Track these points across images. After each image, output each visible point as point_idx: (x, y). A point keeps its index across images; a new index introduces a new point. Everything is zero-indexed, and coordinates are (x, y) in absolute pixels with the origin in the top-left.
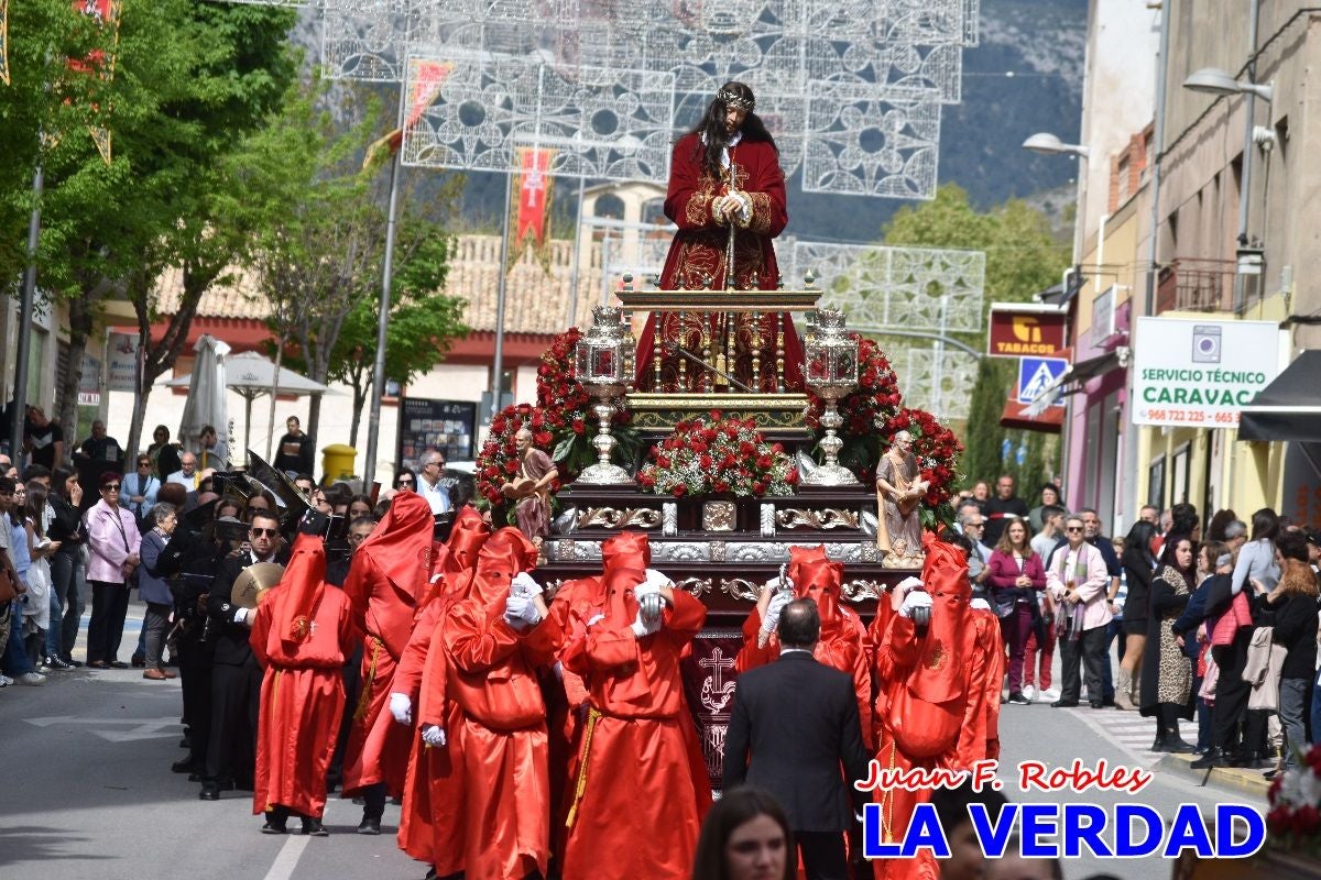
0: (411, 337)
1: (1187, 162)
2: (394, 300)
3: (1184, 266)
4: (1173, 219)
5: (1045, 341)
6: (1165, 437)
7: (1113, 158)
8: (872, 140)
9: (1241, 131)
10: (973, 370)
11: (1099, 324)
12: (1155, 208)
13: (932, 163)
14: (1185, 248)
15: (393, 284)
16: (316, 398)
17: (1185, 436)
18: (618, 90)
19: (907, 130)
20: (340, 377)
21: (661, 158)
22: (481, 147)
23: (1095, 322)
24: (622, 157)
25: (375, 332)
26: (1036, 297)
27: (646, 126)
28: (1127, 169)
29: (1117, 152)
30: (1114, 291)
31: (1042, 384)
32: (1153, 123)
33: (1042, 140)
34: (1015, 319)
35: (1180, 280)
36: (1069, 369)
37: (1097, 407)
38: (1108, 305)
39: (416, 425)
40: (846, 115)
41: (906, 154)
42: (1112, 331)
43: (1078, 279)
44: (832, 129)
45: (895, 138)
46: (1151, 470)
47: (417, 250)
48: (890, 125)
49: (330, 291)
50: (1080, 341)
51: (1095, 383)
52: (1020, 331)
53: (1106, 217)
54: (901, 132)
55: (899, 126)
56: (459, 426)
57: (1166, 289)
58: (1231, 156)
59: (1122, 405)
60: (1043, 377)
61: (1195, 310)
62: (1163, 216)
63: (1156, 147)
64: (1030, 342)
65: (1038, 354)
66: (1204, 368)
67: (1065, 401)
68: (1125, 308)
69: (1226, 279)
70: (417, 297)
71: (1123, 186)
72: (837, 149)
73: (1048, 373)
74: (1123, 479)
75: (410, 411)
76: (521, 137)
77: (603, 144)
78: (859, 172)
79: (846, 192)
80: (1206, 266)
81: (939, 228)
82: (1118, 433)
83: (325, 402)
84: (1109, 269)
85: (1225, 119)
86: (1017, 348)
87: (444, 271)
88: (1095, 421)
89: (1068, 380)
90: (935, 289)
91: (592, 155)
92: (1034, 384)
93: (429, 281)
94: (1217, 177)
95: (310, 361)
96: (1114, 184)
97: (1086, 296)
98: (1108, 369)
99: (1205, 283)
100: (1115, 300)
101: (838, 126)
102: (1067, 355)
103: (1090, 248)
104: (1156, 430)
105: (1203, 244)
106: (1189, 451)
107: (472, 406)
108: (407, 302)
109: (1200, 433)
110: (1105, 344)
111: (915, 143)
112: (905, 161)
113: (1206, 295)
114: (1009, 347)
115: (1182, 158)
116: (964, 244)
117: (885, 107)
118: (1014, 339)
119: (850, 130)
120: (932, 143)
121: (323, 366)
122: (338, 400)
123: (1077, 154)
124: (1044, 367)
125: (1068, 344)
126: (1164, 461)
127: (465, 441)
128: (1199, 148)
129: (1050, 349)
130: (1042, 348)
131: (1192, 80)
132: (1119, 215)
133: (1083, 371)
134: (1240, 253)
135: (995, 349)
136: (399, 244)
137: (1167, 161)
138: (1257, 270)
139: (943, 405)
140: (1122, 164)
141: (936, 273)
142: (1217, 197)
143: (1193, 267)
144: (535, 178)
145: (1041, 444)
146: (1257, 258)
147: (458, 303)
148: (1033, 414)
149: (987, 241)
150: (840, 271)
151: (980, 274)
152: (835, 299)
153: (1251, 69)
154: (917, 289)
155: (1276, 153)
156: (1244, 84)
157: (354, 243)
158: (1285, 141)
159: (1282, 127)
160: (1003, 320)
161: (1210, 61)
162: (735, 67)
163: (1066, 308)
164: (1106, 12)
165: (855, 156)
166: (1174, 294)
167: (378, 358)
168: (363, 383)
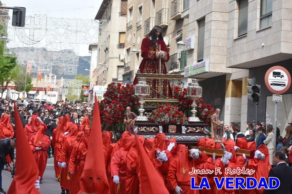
0: (28, 88)
2: (26, 84)
3: (98, 81)
4: (98, 77)
8: (71, 70)
9: (104, 69)
10: (80, 92)
11: (91, 86)
13: (76, 72)
14: (99, 80)
15: (26, 83)
16: (19, 94)
18: (47, 65)
19: (74, 69)
20: (22, 92)
22: (34, 70)
25: (24, 87)
26: (86, 84)
27: (50, 68)
29: (93, 71)
32: (96, 68)
33: (86, 70)
35: (98, 83)
36: (89, 91)
37: (91, 94)
39: (29, 96)
40: (68, 67)
41: (74, 71)
42: (93, 87)
47: (29, 80)
49: (20, 84)
50: (90, 88)
51: (91, 92)
52: (84, 87)
55: (73, 68)
56: (33, 96)
57: (97, 83)
58: (103, 71)
59: (93, 94)
61: (99, 85)
62: (97, 77)
63: (96, 70)
66: (100, 91)
67: (89, 94)
69: (102, 83)
70: (29, 84)
72: (67, 70)
75: (28, 94)
76: (38, 69)
77: (46, 70)
78: (69, 73)
80: (101, 81)
81: (79, 78)
83: (20, 94)
84: (92, 82)
85: (103, 68)
87: (31, 82)
88: (91, 96)
89: (89, 92)
90: (77, 83)
91: (44, 71)
92: (86, 92)
93: (30, 83)
94: (102, 73)
95: (18, 90)
96: (93, 74)
97: (90, 84)
98: (92, 91)
99: (100, 83)
100: (93, 85)
101: (67, 68)
103: (91, 80)
105: (100, 79)
106: (99, 98)
107: (34, 94)
108: (28, 85)
115: (99, 71)
116: (81, 79)
117: (72, 67)
118: (84, 88)
119: (69, 69)
120: (76, 70)
121: (20, 91)
122: (21, 94)
124: (87, 91)
127: (33, 98)
130: (87, 89)
131: (99, 64)
132: (93, 76)
133: (90, 91)
134: (103, 80)
135: (82, 89)
136: (27, 79)
137: (97, 72)
138: (105, 82)
139: (79, 94)
140: (94, 72)
141: (78, 82)
142: (102, 75)
143: (99, 81)
144: (40, 73)
145: (87, 98)
146: (105, 81)
147: (33, 85)
148: (86, 95)
149: (83, 79)
150: (69, 82)
151: (82, 82)
152: (68, 84)
153: (105, 63)
154: (76, 84)
155: (107, 71)
156: (104, 64)
157: (23, 79)
158: (108, 70)
159: (107, 68)
160: (83, 86)
161: (101, 62)
162: (58, 63)
163: (89, 85)
164: (92, 58)
165: (69, 71)
166: (97, 84)
167: (25, 90)
168: (24, 92)
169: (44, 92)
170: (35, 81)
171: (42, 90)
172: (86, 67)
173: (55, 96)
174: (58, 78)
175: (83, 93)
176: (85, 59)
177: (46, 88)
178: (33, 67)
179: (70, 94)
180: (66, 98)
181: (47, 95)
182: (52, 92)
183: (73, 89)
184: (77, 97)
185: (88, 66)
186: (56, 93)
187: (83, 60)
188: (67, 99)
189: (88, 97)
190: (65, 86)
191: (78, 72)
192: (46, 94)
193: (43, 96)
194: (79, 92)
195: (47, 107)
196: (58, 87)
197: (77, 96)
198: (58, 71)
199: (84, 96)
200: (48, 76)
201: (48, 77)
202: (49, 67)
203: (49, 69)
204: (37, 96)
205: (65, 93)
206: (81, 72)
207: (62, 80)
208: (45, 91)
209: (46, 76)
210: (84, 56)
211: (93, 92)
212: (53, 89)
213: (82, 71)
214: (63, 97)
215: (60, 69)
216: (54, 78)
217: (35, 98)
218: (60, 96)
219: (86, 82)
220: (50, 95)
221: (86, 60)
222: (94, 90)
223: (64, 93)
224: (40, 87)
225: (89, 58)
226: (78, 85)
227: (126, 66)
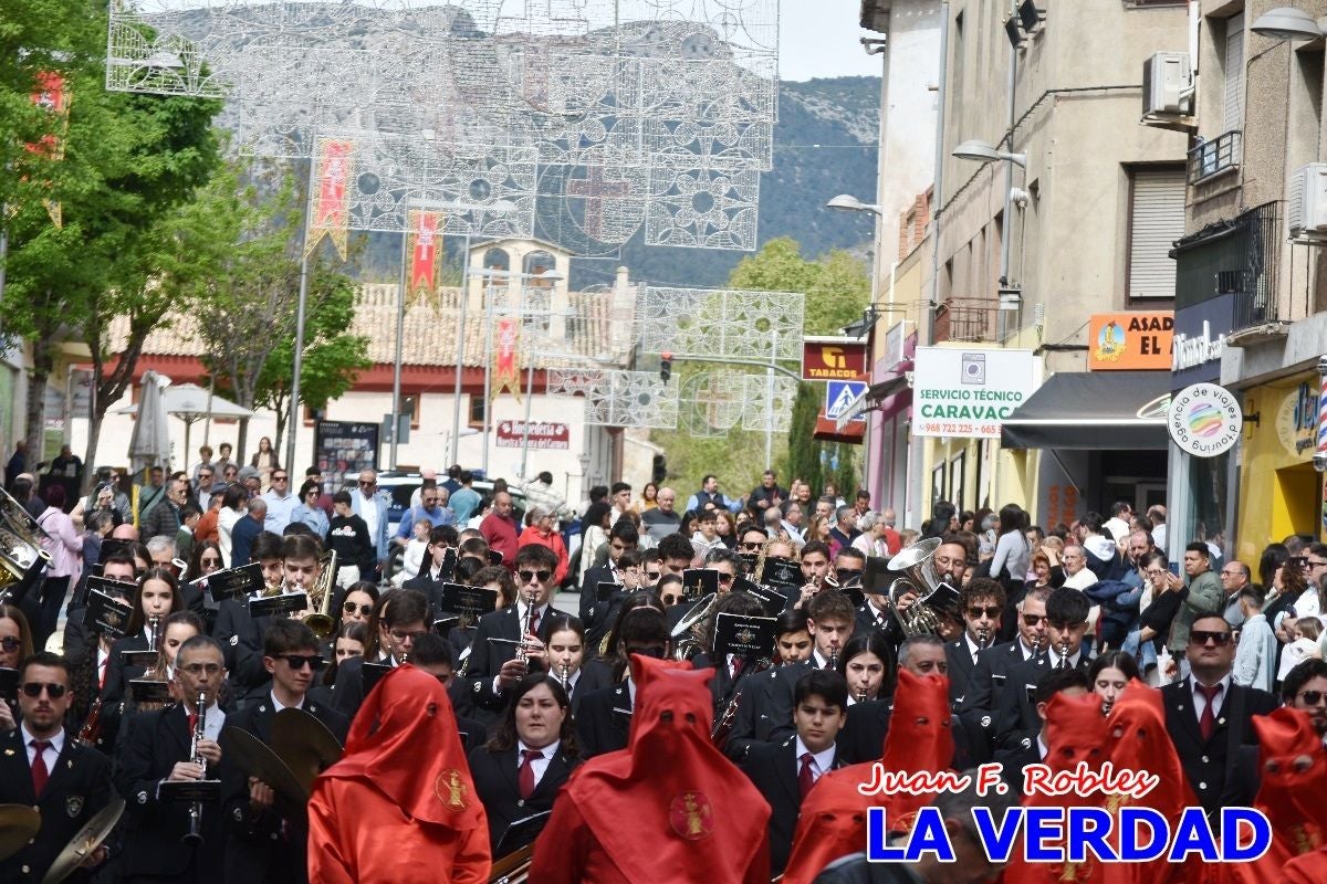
0: (324, 371)
1: (962, 218)
3: (956, 303)
4: (949, 265)
5: (849, 367)
6: (945, 445)
7: (902, 215)
8: (703, 202)
9: (1001, 192)
10: (791, 394)
11: (892, 351)
12: (935, 256)
13: (753, 220)
14: (959, 289)
15: (306, 326)
16: (244, 421)
17: (959, 444)
19: (732, 194)
20: (265, 404)
21: (527, 219)
22: (376, 212)
23: (887, 352)
24: (493, 219)
25: (292, 367)
26: (841, 331)
27: (512, 192)
28: (912, 226)
29: (905, 209)
30: (903, 326)
31: (846, 403)
32: (933, 186)
33: (843, 200)
34: (824, 349)
35: (953, 316)
36: (867, 390)
37: (891, 420)
38: (898, 337)
39: (329, 443)
40: (681, 182)
41: (731, 213)
42: (901, 358)
43: (874, 316)
44: (670, 193)
45: (722, 201)
46: (934, 473)
47: (328, 298)
48: (717, 189)
49: (255, 332)
50: (876, 365)
51: (889, 401)
52: (828, 359)
53: (897, 263)
54: (727, 195)
55: (725, 190)
56: (365, 442)
57: (941, 324)
58: (994, 214)
59: (910, 419)
60: (846, 397)
61: (967, 340)
62: (942, 263)
63: (934, 207)
64: (837, 368)
65: (843, 378)
66: (972, 389)
67: (865, 417)
68: (912, 339)
69: (992, 314)
70: (329, 336)
71: (910, 238)
72: (673, 210)
73: (850, 394)
74: (911, 481)
75: (324, 431)
76: (413, 202)
77: (479, 207)
78: (692, 229)
79: (682, 245)
80: (975, 304)
81: (770, 274)
82: (907, 443)
83: (251, 425)
84: (899, 307)
85: (991, 180)
86: (825, 373)
87: (351, 314)
88: (890, 433)
89: (868, 398)
90: (762, 325)
91: (469, 217)
92: (839, 403)
93: (337, 323)
94: (983, 230)
95: (238, 391)
96: (903, 236)
97: (879, 330)
98: (900, 389)
99: (974, 318)
100: (903, 333)
101: (673, 191)
102: (868, 381)
103: (884, 290)
104: (938, 440)
105: (974, 285)
106: (963, 457)
107: (376, 426)
108: (321, 340)
109: (972, 442)
110: (896, 369)
111: (738, 204)
112: (730, 219)
113: (975, 327)
114: (819, 373)
115: (956, 214)
116: (792, 288)
117: (714, 175)
118: (823, 366)
119: (685, 194)
120: (752, 203)
121: (250, 395)
122: (263, 423)
123: (874, 212)
124: (847, 388)
125: (868, 370)
126: (944, 466)
127: (369, 455)
128: (970, 205)
129: (853, 373)
130: (847, 373)
131: (960, 150)
132: (906, 261)
133: (878, 393)
134: (1001, 293)
135: (807, 375)
137: (943, 216)
138: (1015, 307)
139: (774, 421)
140: (909, 220)
141: (764, 312)
142: (983, 247)
143: (964, 305)
144: (426, 237)
145: (849, 453)
146: (1015, 297)
147: (363, 342)
148: (839, 427)
149: (809, 284)
150: (683, 310)
151: (801, 311)
152: (680, 334)
153: (1009, 140)
154: (749, 325)
155: (1029, 210)
156: (1004, 152)
157: (274, 291)
158: (1036, 199)
159: (1034, 188)
160: (813, 350)
161: (976, 134)
162: (584, 143)
163: (864, 339)
164: (894, 94)
165: (689, 215)
166: (947, 327)
167: (296, 388)
168: (284, 408)
169: (466, 401)
170: (378, 309)
171: (449, 389)
172: (826, 173)
173: (564, 437)
174: (581, 279)
175: (818, 409)
176: (825, 104)
177: (479, 370)
178: (368, 184)
179: (697, 422)
180: (661, 451)
181: (494, 434)
182: (538, 401)
183: (720, 373)
184: (762, 445)
185: (862, 171)
186: (572, 413)
187: (802, 111)
188: (668, 468)
189: (857, 448)
190: (649, 351)
191: (770, 225)
192: (485, 424)
193: (457, 436)
194: (777, 403)
195: (500, 539)
196: (584, 358)
197: (758, 439)
198: (588, 214)
199: (821, 436)
200: (498, 260)
201: (493, 272)
202: (509, 183)
203: (511, 199)
204: (401, 438)
205: (653, 408)
206: (788, 218)
207: (624, 291)
208: (476, 392)
209: (478, 259)
210: (814, 80)
211: (905, 398)
212: (541, 373)
213: (790, 209)
214: (628, 448)
215: (604, 198)
216: (552, 280)
217: (385, 464)
218: (607, 436)
219: (838, 315)
220: (517, 430)
221: (827, 115)
222: (918, 381)
223: (645, 409)
224: (426, 360)
225: (865, 94)
226: (763, 338)
227: (1210, 169)
